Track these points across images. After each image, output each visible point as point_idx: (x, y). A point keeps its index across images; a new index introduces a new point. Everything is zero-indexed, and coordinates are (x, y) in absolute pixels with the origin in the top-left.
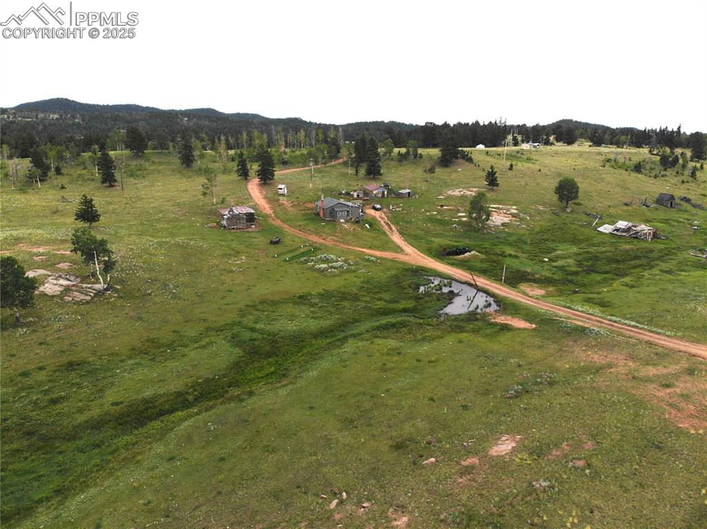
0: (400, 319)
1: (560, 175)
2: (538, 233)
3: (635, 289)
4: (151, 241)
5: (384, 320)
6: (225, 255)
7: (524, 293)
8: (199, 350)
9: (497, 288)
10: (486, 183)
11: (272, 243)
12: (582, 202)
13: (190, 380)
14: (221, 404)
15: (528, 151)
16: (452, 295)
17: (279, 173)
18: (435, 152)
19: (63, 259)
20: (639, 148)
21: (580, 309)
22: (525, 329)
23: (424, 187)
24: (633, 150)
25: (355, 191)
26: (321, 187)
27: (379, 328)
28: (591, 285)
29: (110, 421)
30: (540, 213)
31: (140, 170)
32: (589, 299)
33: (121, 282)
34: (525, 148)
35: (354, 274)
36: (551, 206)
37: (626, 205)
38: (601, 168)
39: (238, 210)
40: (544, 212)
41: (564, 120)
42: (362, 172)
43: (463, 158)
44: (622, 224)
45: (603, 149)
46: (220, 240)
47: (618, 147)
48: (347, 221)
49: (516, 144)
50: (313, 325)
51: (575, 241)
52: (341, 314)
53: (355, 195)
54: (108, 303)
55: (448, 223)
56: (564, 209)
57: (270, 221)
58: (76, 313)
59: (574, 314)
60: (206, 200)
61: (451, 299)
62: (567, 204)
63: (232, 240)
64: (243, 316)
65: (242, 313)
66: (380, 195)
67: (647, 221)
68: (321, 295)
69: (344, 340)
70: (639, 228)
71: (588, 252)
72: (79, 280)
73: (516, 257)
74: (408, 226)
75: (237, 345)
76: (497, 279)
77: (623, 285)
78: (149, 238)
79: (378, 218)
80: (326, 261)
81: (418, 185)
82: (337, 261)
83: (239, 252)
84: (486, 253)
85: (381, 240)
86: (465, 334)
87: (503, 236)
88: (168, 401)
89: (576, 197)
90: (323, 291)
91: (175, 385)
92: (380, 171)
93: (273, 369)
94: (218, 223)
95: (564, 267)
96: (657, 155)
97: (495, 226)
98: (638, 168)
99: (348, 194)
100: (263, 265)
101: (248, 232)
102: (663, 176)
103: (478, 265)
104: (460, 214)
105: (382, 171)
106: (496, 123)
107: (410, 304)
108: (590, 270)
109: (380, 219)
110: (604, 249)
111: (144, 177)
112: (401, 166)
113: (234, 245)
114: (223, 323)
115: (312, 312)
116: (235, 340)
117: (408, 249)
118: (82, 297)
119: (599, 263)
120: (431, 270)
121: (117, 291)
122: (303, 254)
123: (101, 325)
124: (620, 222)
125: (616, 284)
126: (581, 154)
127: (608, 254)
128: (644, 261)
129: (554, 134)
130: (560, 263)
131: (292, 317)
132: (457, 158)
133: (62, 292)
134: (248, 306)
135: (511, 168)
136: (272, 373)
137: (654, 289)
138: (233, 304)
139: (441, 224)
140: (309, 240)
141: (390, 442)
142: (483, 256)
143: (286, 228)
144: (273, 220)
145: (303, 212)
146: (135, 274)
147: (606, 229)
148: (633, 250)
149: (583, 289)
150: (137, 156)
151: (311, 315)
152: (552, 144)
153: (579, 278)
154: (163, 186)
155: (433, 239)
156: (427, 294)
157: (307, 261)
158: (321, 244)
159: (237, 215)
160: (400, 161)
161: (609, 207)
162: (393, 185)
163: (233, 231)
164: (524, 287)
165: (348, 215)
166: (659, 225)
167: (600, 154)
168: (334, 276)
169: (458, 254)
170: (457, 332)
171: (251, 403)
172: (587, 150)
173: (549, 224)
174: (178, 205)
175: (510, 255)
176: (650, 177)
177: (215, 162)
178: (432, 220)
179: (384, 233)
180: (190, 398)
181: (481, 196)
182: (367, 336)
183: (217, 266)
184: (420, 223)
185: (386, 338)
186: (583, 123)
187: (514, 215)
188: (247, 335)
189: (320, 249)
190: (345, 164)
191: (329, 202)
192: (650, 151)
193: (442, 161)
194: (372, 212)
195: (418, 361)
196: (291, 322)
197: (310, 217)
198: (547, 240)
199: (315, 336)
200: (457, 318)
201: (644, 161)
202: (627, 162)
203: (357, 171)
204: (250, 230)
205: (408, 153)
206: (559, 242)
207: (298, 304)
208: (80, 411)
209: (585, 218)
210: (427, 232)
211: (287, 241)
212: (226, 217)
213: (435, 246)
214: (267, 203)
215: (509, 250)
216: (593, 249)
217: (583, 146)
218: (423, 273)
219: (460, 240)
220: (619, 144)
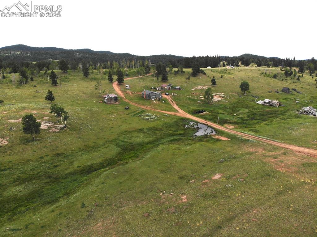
0: (178, 137)
1: (242, 80)
2: (232, 104)
3: (269, 126)
4: (78, 108)
5: (172, 138)
6: (108, 114)
7: (226, 128)
8: (105, 149)
9: (216, 126)
10: (211, 84)
11: (126, 109)
12: (251, 91)
13: (104, 159)
14: (117, 166)
15: (229, 69)
16: (198, 129)
17: (126, 79)
18: (190, 70)
19: (45, 115)
20: (277, 67)
21: (247, 133)
22: (226, 141)
23: (185, 85)
24: (274, 68)
25: (158, 87)
26: (143, 85)
27: (171, 141)
28: (252, 124)
29: (78, 172)
30: (233, 96)
31: (66, 78)
32: (251, 129)
33: (70, 124)
34: (228, 68)
35: (160, 121)
36: (238, 93)
37: (269, 92)
38: (260, 77)
39: (111, 96)
40: (235, 95)
41: (246, 54)
42: (160, 79)
43: (202, 73)
44: (267, 100)
45: (261, 68)
46: (105, 108)
47: (268, 67)
48: (155, 100)
49: (224, 66)
50: (146, 140)
51: (247, 107)
52: (156, 136)
53: (158, 89)
54: (66, 132)
55: (196, 100)
56: (243, 94)
57: (124, 100)
58: (55, 136)
59: (244, 135)
60: (96, 91)
61: (198, 130)
62: (245, 92)
63: (110, 108)
64: (119, 136)
65: (118, 135)
66: (168, 89)
67: (277, 99)
68: (147, 129)
69: (158, 145)
70: (273, 102)
71: (252, 112)
72: (53, 123)
73: (223, 114)
74: (180, 101)
75: (119, 147)
76: (216, 122)
77: (264, 124)
78: (77, 107)
79: (167, 98)
80: (148, 116)
81: (183, 85)
82: (153, 116)
83: (113, 113)
84: (211, 112)
85: (169, 107)
86: (204, 142)
87: (218, 105)
88: (97, 166)
89: (248, 89)
90: (148, 128)
91: (98, 161)
92: (167, 78)
93: (133, 155)
94: (103, 101)
95: (242, 117)
96: (284, 70)
97: (215, 101)
98: (275, 77)
99: (155, 88)
100: (123, 117)
101: (115, 104)
102: (285, 80)
103: (208, 117)
104: (201, 97)
105: (168, 79)
106: (216, 57)
107: (182, 132)
108: (252, 119)
109: (168, 99)
110: (259, 110)
111: (68, 81)
112: (176, 76)
113: (111, 109)
114: (112, 139)
115: (145, 135)
116: (117, 145)
117: (180, 111)
118: (56, 130)
119: (256, 116)
120: (190, 119)
121: (69, 128)
122: (139, 113)
123: (65, 140)
124: (266, 99)
125: (262, 124)
126: (251, 71)
127: (260, 112)
128: (274, 115)
129: (241, 61)
130: (241, 116)
131: (138, 137)
132: (199, 73)
133: (48, 128)
134: (120, 133)
135: (222, 77)
136: (133, 156)
137: (276, 126)
138: (114, 132)
139: (193, 101)
140: (140, 108)
141: (178, 177)
142: (210, 114)
143: (131, 103)
144: (125, 99)
145: (136, 96)
146: (74, 121)
147: (260, 102)
148: (270, 111)
149: (249, 126)
150: (64, 73)
151: (145, 136)
152: (239, 66)
153: (248, 122)
154: (77, 85)
155: (190, 107)
156: (188, 128)
157: (140, 116)
158: (145, 109)
159: (110, 97)
160: (175, 74)
161: (262, 93)
162: (173, 85)
163: (109, 104)
164: (226, 125)
165: (155, 97)
166: (282, 100)
167: (259, 70)
168: (152, 122)
169: (200, 113)
170: (200, 142)
171: (127, 166)
172: (254, 69)
173: (237, 100)
174: (85, 93)
175: (221, 113)
176: (280, 80)
177: (97, 75)
178: (189, 99)
179: (170, 105)
180: (105, 165)
181: (209, 89)
182: (167, 143)
183: (105, 118)
184: (185, 100)
185: (174, 144)
186: (254, 55)
187: (223, 97)
188: (122, 143)
189: (145, 111)
190: (153, 76)
191: (147, 92)
192: (281, 69)
193: (193, 74)
194: (165, 96)
195: (187, 152)
196: (138, 139)
197: (140, 98)
198: (236, 107)
199: (147, 144)
200: (200, 137)
201: (278, 73)
202: (271, 74)
203: (158, 79)
204: (116, 104)
205: (179, 70)
206: (241, 108)
207: (140, 132)
208: (66, 169)
209: (252, 98)
210: (188, 104)
211: (132, 108)
212: (106, 98)
213: (191, 109)
214: (122, 92)
215: (221, 111)
216: (254, 111)
217: (253, 67)
218: (187, 120)
219: (201, 107)
220: (268, 66)
